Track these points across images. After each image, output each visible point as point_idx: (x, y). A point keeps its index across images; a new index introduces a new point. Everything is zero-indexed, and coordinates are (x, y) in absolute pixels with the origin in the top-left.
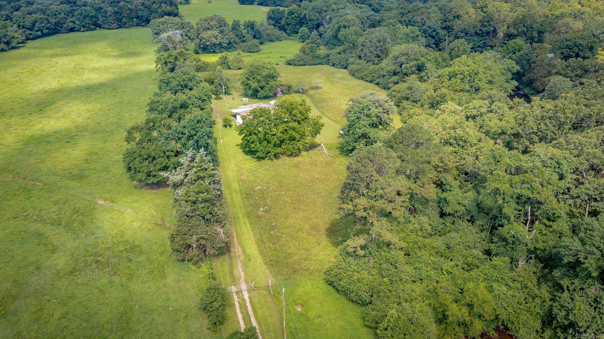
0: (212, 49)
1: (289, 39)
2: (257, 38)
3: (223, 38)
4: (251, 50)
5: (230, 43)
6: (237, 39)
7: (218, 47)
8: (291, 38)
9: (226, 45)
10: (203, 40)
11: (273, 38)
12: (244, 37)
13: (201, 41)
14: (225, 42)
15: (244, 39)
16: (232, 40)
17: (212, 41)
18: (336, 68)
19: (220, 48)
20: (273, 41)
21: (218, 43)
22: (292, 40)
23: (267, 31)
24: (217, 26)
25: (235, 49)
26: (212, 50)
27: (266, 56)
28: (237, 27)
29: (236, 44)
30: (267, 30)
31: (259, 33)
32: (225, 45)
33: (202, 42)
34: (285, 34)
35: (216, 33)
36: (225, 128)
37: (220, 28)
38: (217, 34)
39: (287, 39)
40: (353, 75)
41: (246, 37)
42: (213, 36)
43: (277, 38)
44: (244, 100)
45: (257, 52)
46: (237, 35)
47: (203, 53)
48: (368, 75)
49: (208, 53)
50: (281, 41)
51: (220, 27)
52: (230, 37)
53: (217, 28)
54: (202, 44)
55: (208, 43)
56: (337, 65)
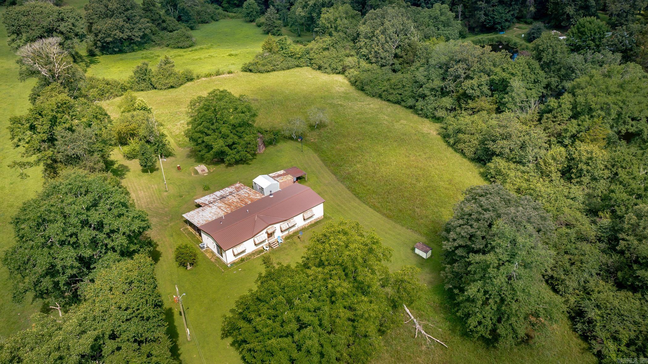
0: (117, 47)
1: (228, 16)
2: (183, 22)
3: (133, 29)
4: (180, 45)
5: (144, 36)
6: (154, 28)
7: (126, 44)
8: (230, 14)
9: (139, 40)
10: (100, 35)
11: (206, 17)
12: (164, 21)
13: (96, 35)
14: (137, 35)
15: (164, 25)
16: (148, 31)
17: (115, 35)
18: (325, 73)
19: (130, 44)
20: (207, 23)
21: (125, 37)
22: (232, 18)
23: (196, 7)
24: (120, 10)
25: (153, 43)
26: (117, 50)
27: (207, 56)
28: (152, 8)
29: (154, 34)
30: (195, 5)
31: (186, 13)
32: (137, 39)
33: (99, 38)
34: (220, 10)
35: (120, 21)
36: (182, 269)
37: (126, 13)
38: (121, 23)
39: (225, 17)
40: (362, 90)
41: (168, 22)
42: (115, 28)
43: (212, 18)
44: (199, 171)
45: (190, 46)
46: (152, 20)
47: (103, 54)
48: (391, 91)
49: (111, 54)
50: (217, 20)
51: (125, 11)
52: (144, 26)
53: (120, 14)
54: (99, 40)
55: (109, 39)
56: (326, 69)
